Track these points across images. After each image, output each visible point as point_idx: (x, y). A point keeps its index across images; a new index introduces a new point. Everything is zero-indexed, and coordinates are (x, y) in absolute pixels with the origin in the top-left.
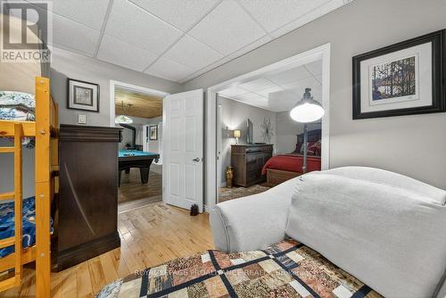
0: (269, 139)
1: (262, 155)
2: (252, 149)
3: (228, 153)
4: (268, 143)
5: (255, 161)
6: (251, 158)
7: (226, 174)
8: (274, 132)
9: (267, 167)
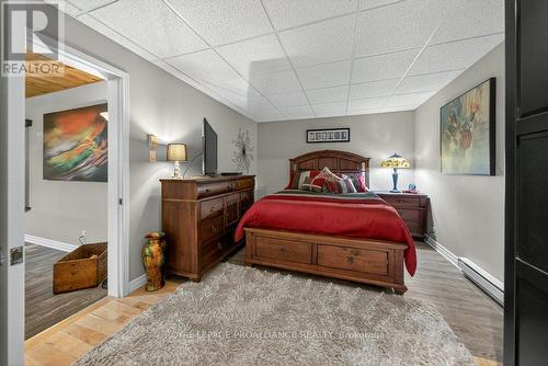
0: (248, 165)
1: (234, 198)
2: (212, 188)
3: (151, 200)
4: (245, 174)
5: (220, 212)
6: (209, 207)
7: (144, 256)
8: (254, 153)
9: (246, 225)
